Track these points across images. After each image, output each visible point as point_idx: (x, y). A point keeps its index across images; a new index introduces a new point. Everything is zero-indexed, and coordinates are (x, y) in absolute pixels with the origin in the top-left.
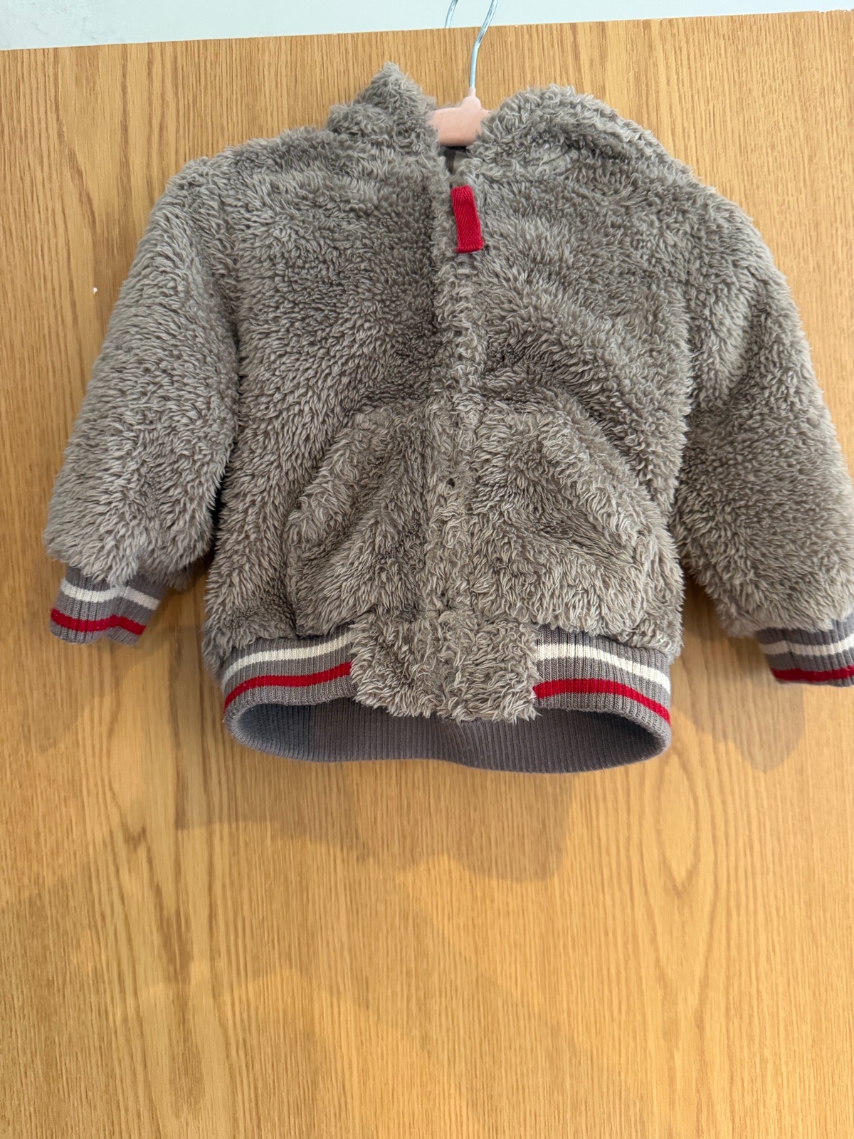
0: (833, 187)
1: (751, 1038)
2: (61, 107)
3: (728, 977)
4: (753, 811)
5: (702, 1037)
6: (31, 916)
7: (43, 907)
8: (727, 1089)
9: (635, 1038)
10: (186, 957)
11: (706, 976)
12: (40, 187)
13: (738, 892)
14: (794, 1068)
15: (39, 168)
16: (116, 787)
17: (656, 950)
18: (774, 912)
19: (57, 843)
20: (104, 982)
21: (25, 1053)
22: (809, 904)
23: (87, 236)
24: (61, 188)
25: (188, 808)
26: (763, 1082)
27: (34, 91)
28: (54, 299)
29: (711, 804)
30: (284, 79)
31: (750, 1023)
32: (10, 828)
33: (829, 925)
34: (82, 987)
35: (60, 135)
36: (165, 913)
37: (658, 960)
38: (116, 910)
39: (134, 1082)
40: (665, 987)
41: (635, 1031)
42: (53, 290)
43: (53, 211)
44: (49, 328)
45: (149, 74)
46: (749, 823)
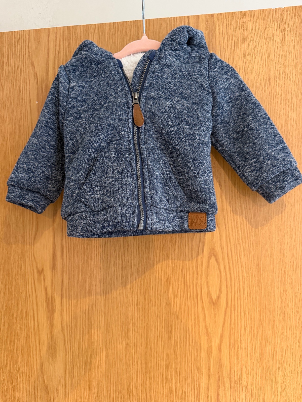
0: (276, 66)
1: (238, 356)
2: (30, 48)
3: (230, 334)
4: (241, 278)
5: (220, 354)
6: (8, 293)
7: (12, 291)
8: (229, 373)
9: (197, 352)
10: (53, 311)
11: (223, 333)
12: (23, 71)
13: (235, 305)
14: (253, 368)
15: (23, 66)
16: (35, 255)
17: (205, 322)
18: (247, 313)
19: (17, 272)
20: (29, 317)
21: (4, 336)
22: (260, 311)
23: (35, 86)
24: (29, 72)
25: (56, 263)
26: (242, 372)
27: (22, 43)
28: (25, 105)
29: (226, 274)
30: (96, 37)
31: (238, 351)
32: (4, 266)
33: (267, 319)
34: (22, 318)
35: (29, 56)
36: (48, 296)
37: (206, 326)
38: (33, 294)
39: (36, 349)
40: (208, 336)
41: (197, 350)
42: (25, 102)
43: (26, 79)
44: (23, 114)
45: (56, 37)
46: (239, 282)
